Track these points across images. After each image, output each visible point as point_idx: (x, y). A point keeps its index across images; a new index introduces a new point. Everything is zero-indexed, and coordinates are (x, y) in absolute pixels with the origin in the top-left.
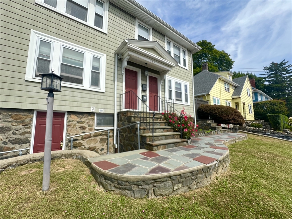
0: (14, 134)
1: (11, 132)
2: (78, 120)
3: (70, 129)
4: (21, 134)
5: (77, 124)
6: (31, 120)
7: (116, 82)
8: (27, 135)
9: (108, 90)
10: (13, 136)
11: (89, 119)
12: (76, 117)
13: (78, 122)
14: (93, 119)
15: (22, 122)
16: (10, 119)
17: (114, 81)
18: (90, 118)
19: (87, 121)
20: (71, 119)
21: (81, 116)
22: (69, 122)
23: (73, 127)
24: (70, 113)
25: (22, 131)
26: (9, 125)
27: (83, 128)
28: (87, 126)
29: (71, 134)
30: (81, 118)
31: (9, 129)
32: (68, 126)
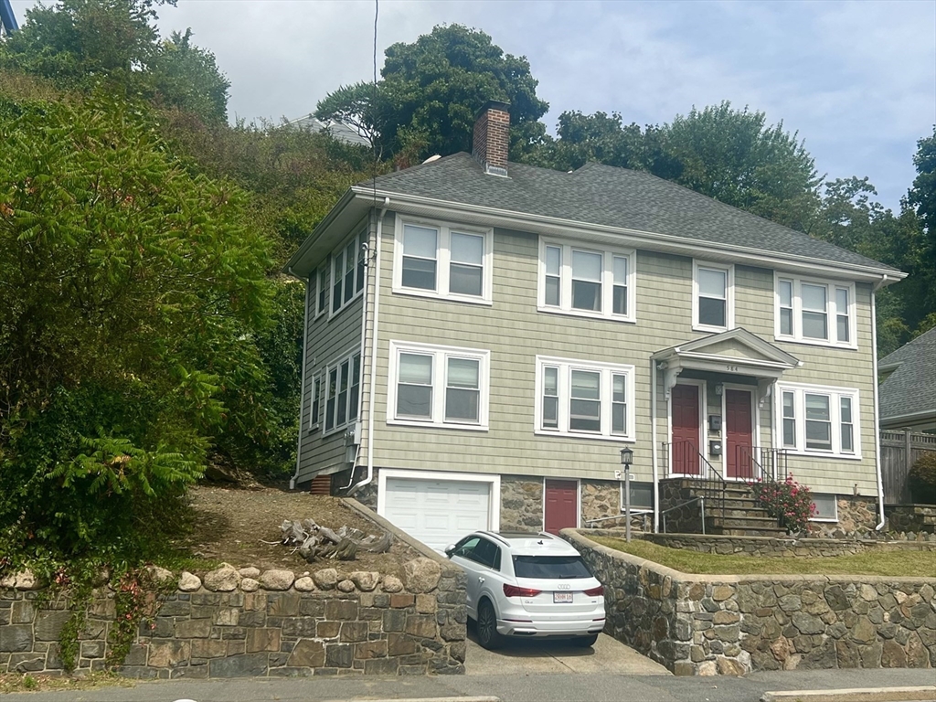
0: (527, 511)
1: (523, 508)
2: (597, 493)
3: (587, 508)
4: (533, 512)
5: (595, 501)
6: (541, 492)
7: (655, 420)
8: (539, 514)
9: (642, 436)
10: (525, 513)
11: (611, 493)
12: (593, 489)
13: (597, 498)
14: (618, 493)
15: (532, 495)
16: (521, 491)
17: (651, 417)
18: (613, 490)
19: (609, 496)
20: (587, 492)
21: (600, 488)
22: (584, 496)
23: (590, 506)
24: (585, 481)
25: (534, 507)
26: (521, 497)
27: (603, 508)
28: (608, 505)
29: (588, 517)
30: (600, 491)
31: (521, 504)
32: (582, 502)
